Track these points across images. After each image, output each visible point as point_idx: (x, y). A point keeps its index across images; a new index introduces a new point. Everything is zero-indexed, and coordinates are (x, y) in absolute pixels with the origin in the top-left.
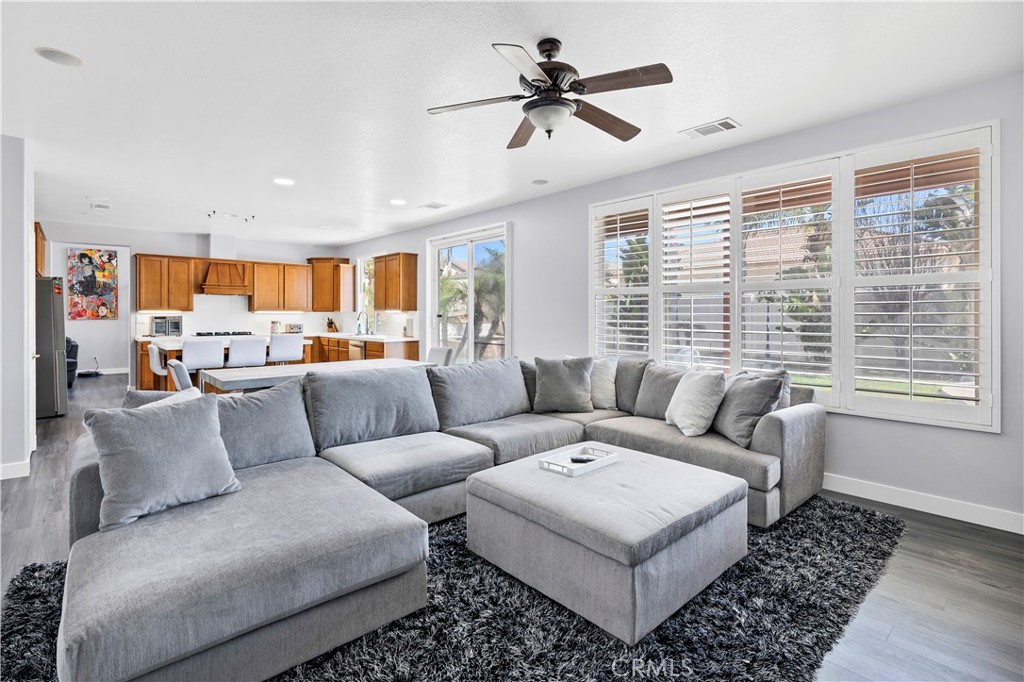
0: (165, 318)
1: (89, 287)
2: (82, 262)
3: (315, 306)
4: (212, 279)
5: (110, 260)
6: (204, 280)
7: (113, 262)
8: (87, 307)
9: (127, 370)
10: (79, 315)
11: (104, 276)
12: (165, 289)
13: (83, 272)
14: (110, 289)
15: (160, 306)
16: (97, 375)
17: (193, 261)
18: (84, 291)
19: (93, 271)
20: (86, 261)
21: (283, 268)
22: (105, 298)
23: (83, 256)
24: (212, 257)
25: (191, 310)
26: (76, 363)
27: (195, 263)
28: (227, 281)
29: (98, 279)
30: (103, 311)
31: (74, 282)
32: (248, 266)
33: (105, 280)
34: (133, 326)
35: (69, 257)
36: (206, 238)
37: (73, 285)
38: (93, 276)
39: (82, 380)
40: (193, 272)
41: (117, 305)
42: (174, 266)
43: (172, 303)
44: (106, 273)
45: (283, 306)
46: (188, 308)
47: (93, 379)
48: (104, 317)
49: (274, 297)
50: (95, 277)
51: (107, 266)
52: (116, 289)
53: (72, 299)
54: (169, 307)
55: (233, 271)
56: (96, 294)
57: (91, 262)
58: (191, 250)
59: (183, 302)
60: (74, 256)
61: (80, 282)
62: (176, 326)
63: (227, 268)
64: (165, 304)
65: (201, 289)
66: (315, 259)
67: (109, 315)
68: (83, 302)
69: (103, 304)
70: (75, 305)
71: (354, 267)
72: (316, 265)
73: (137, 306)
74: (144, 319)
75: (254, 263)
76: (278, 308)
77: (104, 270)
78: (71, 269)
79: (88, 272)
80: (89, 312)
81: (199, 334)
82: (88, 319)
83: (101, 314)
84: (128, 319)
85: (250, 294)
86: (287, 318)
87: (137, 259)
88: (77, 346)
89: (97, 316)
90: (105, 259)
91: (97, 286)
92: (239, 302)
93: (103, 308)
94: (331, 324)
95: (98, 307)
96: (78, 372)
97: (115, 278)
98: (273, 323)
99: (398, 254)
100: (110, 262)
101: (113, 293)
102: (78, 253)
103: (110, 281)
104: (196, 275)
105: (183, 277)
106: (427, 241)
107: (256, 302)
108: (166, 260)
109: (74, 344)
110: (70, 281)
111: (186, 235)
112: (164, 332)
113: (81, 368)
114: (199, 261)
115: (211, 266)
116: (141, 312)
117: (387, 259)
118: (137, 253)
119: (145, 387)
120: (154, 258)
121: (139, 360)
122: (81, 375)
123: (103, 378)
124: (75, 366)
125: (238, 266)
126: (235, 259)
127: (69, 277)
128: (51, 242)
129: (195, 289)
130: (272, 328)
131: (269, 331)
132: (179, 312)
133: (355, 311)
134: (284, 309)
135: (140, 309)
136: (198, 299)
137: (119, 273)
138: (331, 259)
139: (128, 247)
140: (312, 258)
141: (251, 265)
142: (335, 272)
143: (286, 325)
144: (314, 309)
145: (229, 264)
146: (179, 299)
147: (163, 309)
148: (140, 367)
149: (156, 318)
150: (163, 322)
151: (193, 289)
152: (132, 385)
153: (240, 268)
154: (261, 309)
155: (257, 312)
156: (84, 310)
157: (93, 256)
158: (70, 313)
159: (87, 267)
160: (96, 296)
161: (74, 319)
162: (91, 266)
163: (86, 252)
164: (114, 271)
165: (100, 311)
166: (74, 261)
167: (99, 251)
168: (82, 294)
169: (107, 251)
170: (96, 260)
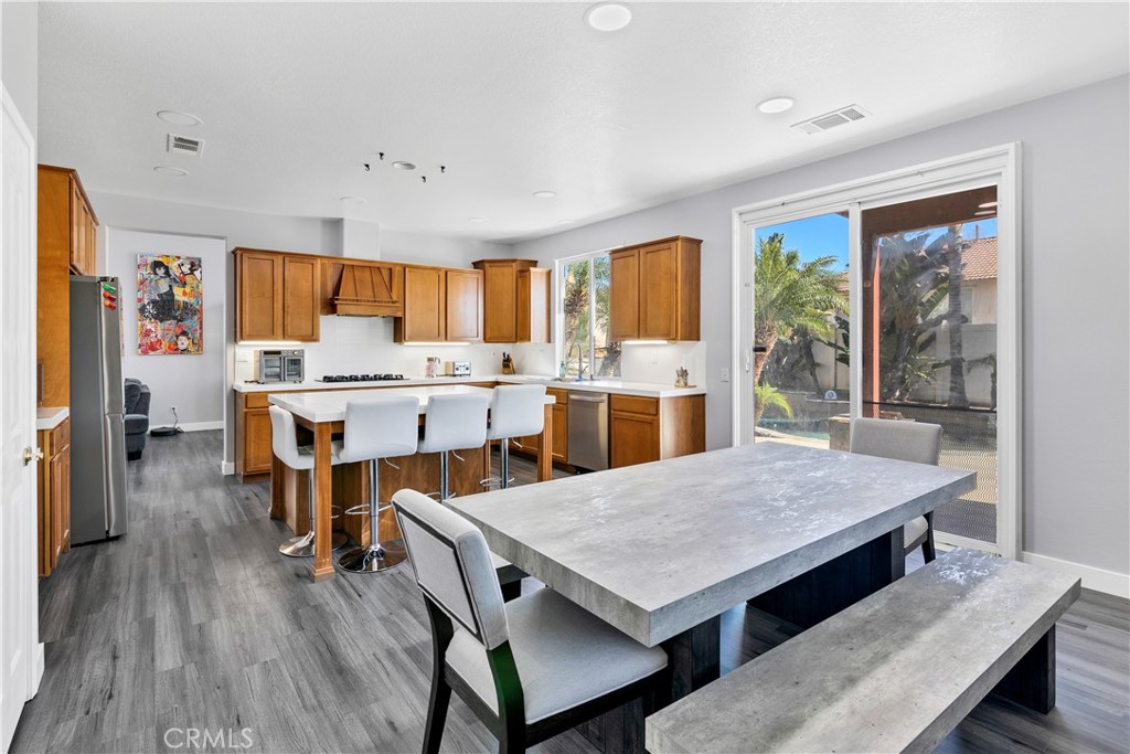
0: (279, 353)
1: (165, 308)
2: (156, 274)
3: (487, 336)
4: (347, 290)
5: (192, 271)
6: (336, 291)
7: (197, 273)
8: (163, 337)
9: (223, 424)
10: (152, 348)
11: (185, 294)
12: (278, 305)
13: (157, 287)
14: (190, 311)
15: (271, 335)
16: (175, 433)
17: (319, 261)
18: (158, 314)
19: (170, 286)
20: (161, 272)
21: (445, 276)
22: (187, 323)
23: (157, 264)
24: (347, 254)
25: (316, 340)
26: (147, 420)
27: (322, 265)
28: (368, 294)
29: (177, 297)
30: (183, 342)
31: (146, 302)
32: (397, 270)
33: (186, 299)
34: (230, 366)
35: (139, 267)
36: (335, 225)
37: (144, 306)
38: (170, 293)
39: (156, 441)
40: (317, 280)
41: (201, 334)
42: (292, 268)
43: (289, 329)
44: (188, 289)
45: (444, 333)
46: (312, 336)
47: (171, 441)
48: (185, 351)
49: (432, 320)
50: (173, 295)
51: (188, 278)
52: (200, 311)
53: (143, 326)
54: (285, 336)
55: (377, 278)
56: (175, 318)
57: (167, 273)
58: (313, 244)
59: (306, 328)
60: (146, 265)
61: (154, 302)
62: (294, 365)
63: (367, 272)
64: (279, 330)
65: (331, 307)
67: (191, 348)
68: (158, 329)
69: (184, 333)
70: (147, 333)
71: (549, 274)
72: (490, 270)
73: (236, 333)
74: (247, 354)
75: (404, 267)
76: (437, 338)
77: (184, 284)
78: (142, 283)
79: (164, 287)
80: (165, 344)
81: (327, 379)
83: (181, 347)
84: (221, 354)
85: (399, 314)
86: (447, 352)
87: (237, 255)
88: (149, 394)
89: (175, 350)
90: (186, 269)
91: (176, 307)
92: (382, 329)
93: (183, 338)
94: (507, 362)
95: (177, 337)
96: (151, 428)
97: (198, 295)
98: (430, 360)
99: (675, 239)
100: (192, 273)
101: (196, 317)
102: (150, 260)
103: (193, 301)
104: (324, 285)
105: (305, 286)
106: (735, 212)
107: (408, 328)
108: (280, 258)
109: (145, 391)
110: (140, 300)
111: (306, 221)
112: (278, 376)
113: (154, 424)
114: (326, 261)
115: (345, 270)
116: (242, 343)
117: (642, 251)
118: (237, 249)
119: (252, 468)
120: (262, 257)
121: (241, 422)
122: (155, 434)
123: (183, 437)
124: (145, 423)
125: (383, 271)
126: (378, 259)
127: (139, 295)
128: (107, 228)
129: (323, 308)
130: (429, 368)
131: (424, 373)
132: (299, 343)
133: (549, 342)
134: (446, 339)
135: (242, 338)
136: (327, 323)
137: (205, 288)
138: (515, 261)
139: (222, 238)
140: (483, 261)
141: (401, 269)
142: (520, 281)
143: (447, 363)
144: (486, 340)
145: (373, 268)
146: (299, 322)
147: (277, 339)
148: (243, 434)
149: (266, 353)
150: (276, 360)
151: (319, 307)
152: (228, 461)
153: (385, 274)
154: (412, 339)
155: (406, 344)
156: (159, 340)
157: (170, 265)
158: (140, 346)
159: (163, 280)
160: (174, 322)
161: (145, 353)
162: (168, 279)
163: (160, 259)
164: (197, 287)
165: (179, 342)
166: (147, 272)
167: (179, 258)
168: (155, 319)
169: (188, 258)
170: (175, 271)
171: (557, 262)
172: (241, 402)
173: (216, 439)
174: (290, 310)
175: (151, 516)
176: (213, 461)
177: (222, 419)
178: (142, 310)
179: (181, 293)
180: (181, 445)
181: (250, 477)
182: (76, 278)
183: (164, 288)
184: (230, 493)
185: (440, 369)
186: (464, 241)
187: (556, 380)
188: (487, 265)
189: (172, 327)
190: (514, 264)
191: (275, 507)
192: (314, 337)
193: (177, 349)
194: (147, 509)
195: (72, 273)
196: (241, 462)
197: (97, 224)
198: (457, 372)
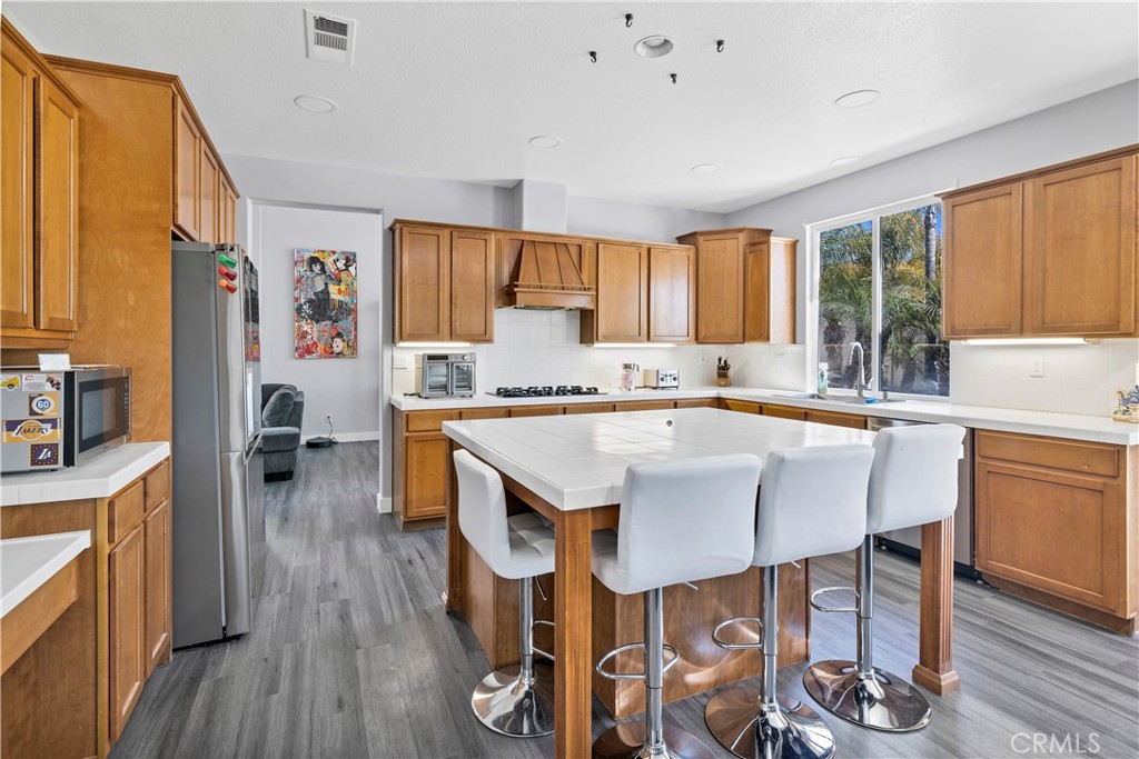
0: (445, 357)
1: (320, 308)
2: (312, 271)
3: (700, 336)
4: (528, 274)
5: (347, 266)
6: (515, 275)
7: (352, 269)
8: (319, 339)
9: (379, 435)
10: (309, 351)
11: (340, 292)
12: (445, 295)
13: (313, 286)
14: (347, 310)
15: (435, 335)
16: (331, 444)
17: (492, 238)
18: (313, 315)
19: (326, 284)
20: (317, 268)
21: (647, 255)
22: (341, 324)
23: (313, 260)
24: (526, 229)
25: (490, 341)
26: (299, 432)
27: (498, 241)
28: (554, 279)
29: (332, 296)
30: (339, 345)
31: (303, 301)
32: (588, 248)
33: (341, 297)
34: (387, 374)
35: (296, 263)
36: (511, 193)
38: (326, 292)
39: (310, 454)
41: (356, 336)
42: (461, 246)
43: (457, 327)
44: (343, 287)
45: (647, 333)
46: (484, 336)
47: (324, 454)
48: (340, 354)
49: (632, 313)
50: (328, 293)
51: (343, 275)
52: (354, 311)
53: (300, 327)
54: (452, 336)
55: (564, 259)
56: (330, 318)
57: (323, 270)
58: (484, 214)
59: (477, 324)
61: (310, 301)
62: (464, 379)
63: (552, 248)
64: (445, 328)
65: (508, 297)
66: (702, 233)
67: (346, 351)
68: (314, 330)
69: (339, 335)
70: (303, 335)
71: (795, 245)
72: (707, 245)
73: (395, 334)
74: (408, 356)
75: (597, 242)
76: (637, 338)
77: (340, 281)
78: (299, 281)
79: (320, 285)
80: (321, 346)
81: (504, 393)
82: (320, 357)
83: (337, 350)
84: (377, 359)
85: (583, 301)
86: (650, 357)
87: (397, 233)
88: (301, 404)
89: (330, 353)
90: (341, 264)
91: (331, 307)
92: (562, 327)
93: (338, 340)
94: (723, 370)
95: (332, 339)
96: (303, 440)
97: (353, 293)
98: (627, 367)
100: (347, 269)
101: (351, 318)
102: (307, 256)
103: (347, 299)
104: (499, 268)
107: (603, 325)
108: (447, 232)
109: (298, 399)
110: (297, 299)
111: (475, 187)
112: (444, 387)
113: (307, 434)
114: (501, 236)
115: (525, 247)
116: (402, 344)
117: (1029, 184)
118: (397, 221)
119: (414, 512)
120: (426, 231)
121: (400, 448)
122: (311, 445)
123: (338, 449)
124: (296, 437)
125: (571, 248)
126: (563, 231)
127: (296, 293)
128: (249, 201)
129: (498, 298)
130: (626, 378)
131: (620, 383)
132: (467, 344)
133: (794, 342)
134: (649, 339)
135: (401, 339)
136: (503, 318)
137: (360, 286)
138: (741, 230)
139: (377, 212)
140: (694, 234)
141: (593, 246)
142: (751, 258)
143: (646, 371)
144: (698, 340)
145: (557, 244)
146: (469, 318)
147: (442, 340)
148: (403, 460)
149: (431, 358)
150: (441, 369)
151: (493, 297)
152: (384, 495)
153: (574, 251)
154: (607, 339)
155: (596, 345)
156: (315, 343)
157: (325, 261)
158: (297, 349)
159: (318, 278)
160: (329, 322)
161: (301, 356)
162: (323, 276)
163: (317, 255)
164: (352, 284)
165: (334, 345)
166: (303, 269)
167: (334, 253)
168: (312, 319)
169: (343, 253)
170: (330, 268)
171: (808, 227)
172: (401, 423)
173: (370, 453)
174: (458, 302)
175: (289, 590)
176: (369, 488)
177: (378, 429)
178: (299, 310)
179: (336, 292)
180: (336, 460)
181: (413, 525)
182: (185, 245)
183: (320, 287)
184: (387, 548)
185: (637, 379)
186: (665, 210)
187: (813, 396)
188: (701, 238)
189: (327, 328)
190: (741, 236)
191: (452, 595)
192: (488, 337)
193: (332, 353)
194: (286, 571)
195: (175, 237)
196: (400, 498)
197: (238, 197)
198: (661, 384)
